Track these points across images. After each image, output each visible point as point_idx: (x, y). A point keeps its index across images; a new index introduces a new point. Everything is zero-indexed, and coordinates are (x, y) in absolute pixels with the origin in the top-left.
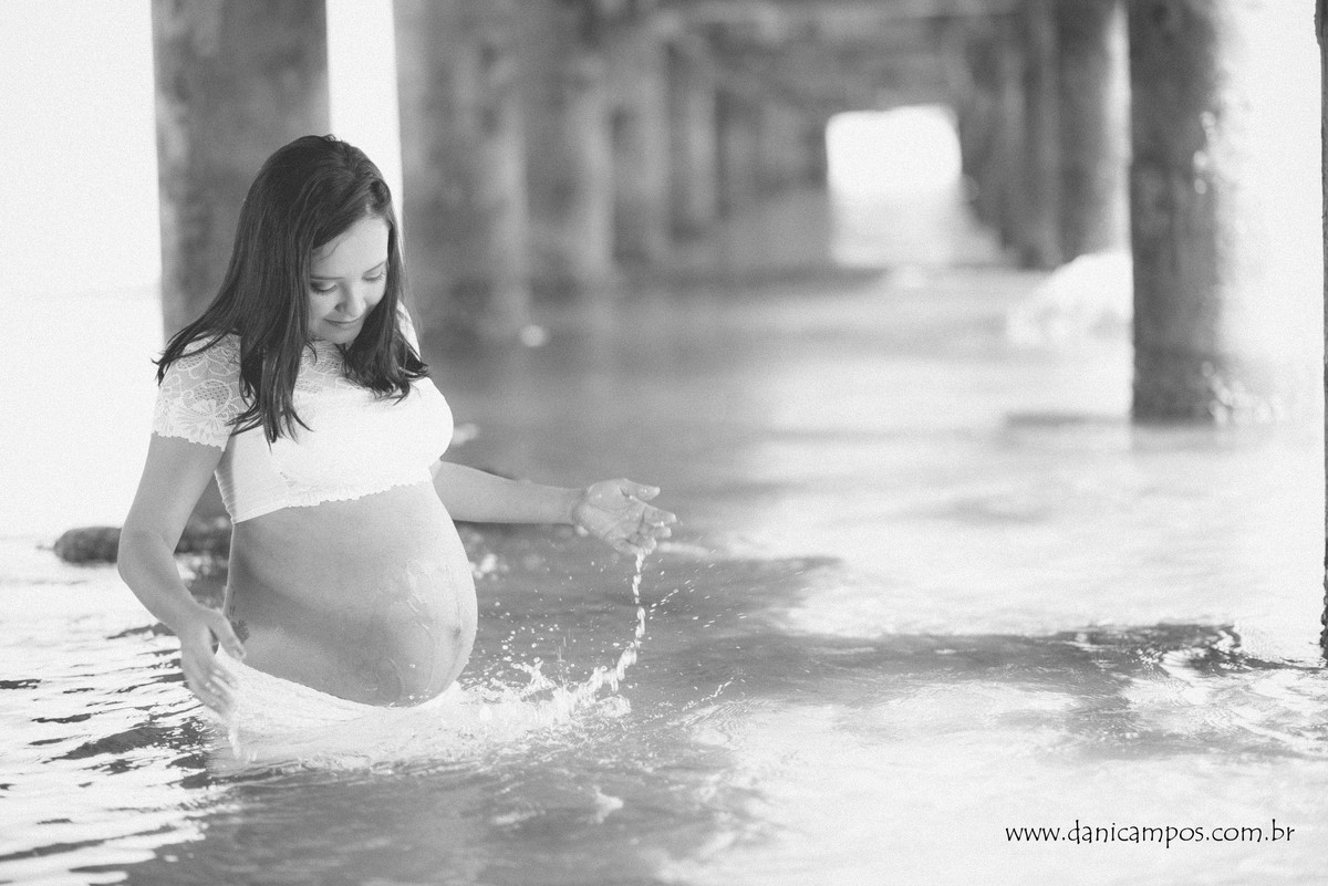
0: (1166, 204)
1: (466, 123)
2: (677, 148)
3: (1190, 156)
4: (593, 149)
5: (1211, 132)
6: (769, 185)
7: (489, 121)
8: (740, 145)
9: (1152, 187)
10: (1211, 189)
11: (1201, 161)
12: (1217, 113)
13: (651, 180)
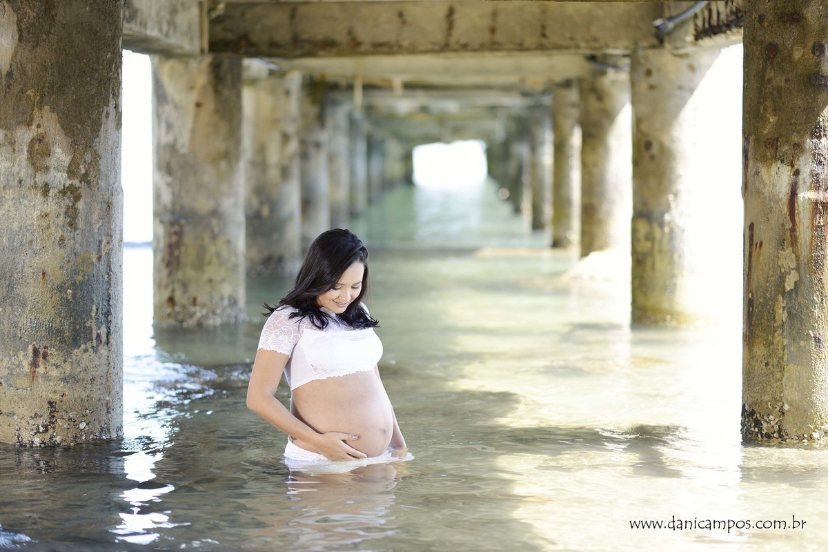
0: (650, 237)
1: (274, 173)
2: (352, 172)
3: (662, 215)
4: (323, 182)
5: (673, 205)
6: (387, 185)
7: (285, 172)
8: (376, 164)
9: (643, 228)
10: (672, 231)
11: (667, 217)
12: (676, 195)
13: (342, 195)
